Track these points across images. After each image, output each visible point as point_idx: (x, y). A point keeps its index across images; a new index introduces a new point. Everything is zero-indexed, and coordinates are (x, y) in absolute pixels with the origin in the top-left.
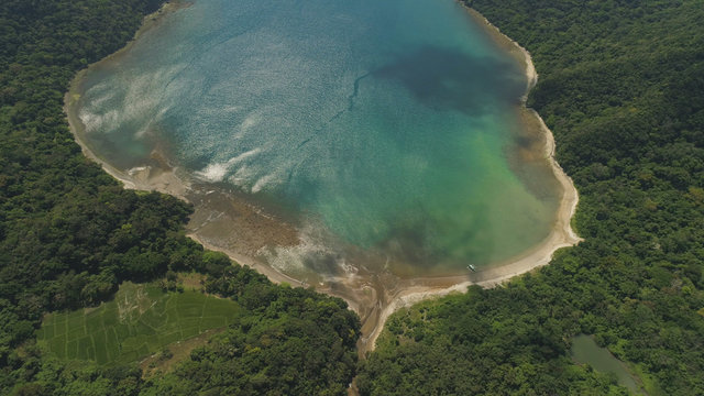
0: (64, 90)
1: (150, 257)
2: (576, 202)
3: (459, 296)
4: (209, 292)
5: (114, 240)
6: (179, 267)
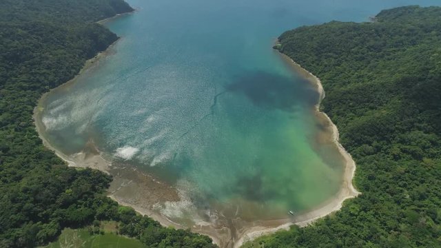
0: (34, 105)
1: (84, 211)
2: (354, 169)
3: (284, 232)
4: (121, 234)
5: (60, 200)
6: (103, 217)
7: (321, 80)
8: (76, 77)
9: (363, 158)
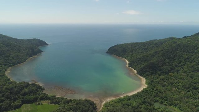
0: (6, 70)
4: (51, 104)
5: (22, 93)
6: (42, 99)
7: (127, 59)
8: (24, 62)
9: (147, 77)
